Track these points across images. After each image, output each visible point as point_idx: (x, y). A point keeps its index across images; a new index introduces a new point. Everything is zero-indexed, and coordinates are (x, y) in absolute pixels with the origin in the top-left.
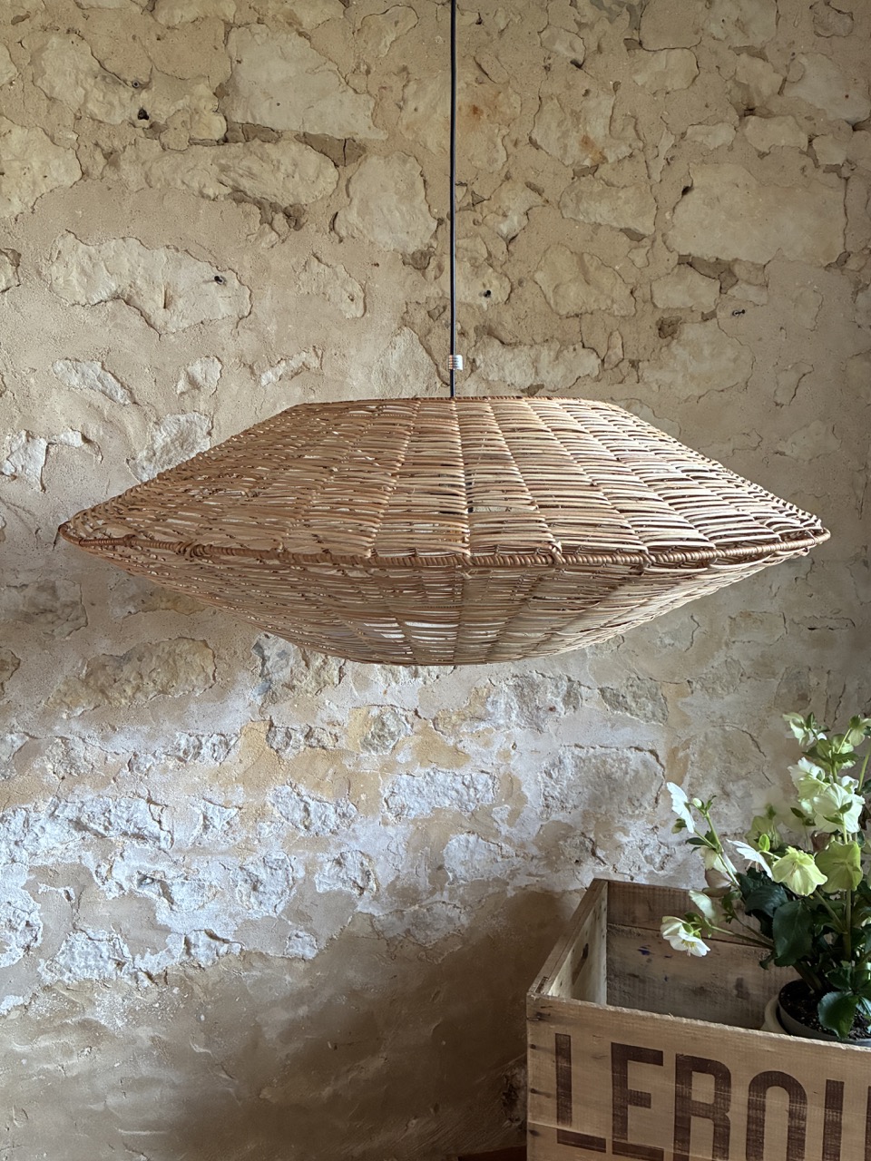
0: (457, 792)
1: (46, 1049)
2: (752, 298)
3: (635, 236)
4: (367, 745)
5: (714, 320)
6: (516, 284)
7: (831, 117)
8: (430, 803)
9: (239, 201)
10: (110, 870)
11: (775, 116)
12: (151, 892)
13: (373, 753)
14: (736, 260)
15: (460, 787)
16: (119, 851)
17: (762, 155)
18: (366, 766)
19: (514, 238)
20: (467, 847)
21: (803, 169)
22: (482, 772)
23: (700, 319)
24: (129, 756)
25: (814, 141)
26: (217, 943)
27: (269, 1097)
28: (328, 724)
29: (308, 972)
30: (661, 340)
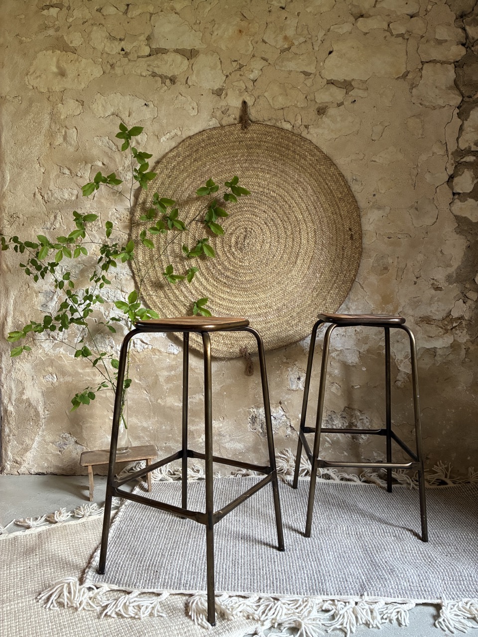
1: (88, 372)
2: (360, 95)
3: (307, 74)
5: (343, 106)
6: (257, 97)
7: (399, 13)
9: (153, 76)
10: (109, 314)
11: (372, 16)
14: (353, 80)
16: (112, 307)
17: (366, 34)
19: (256, 80)
21: (385, 37)
23: (336, 106)
24: (115, 274)
25: (390, 25)
26: (144, 344)
27: (160, 402)
29: (174, 359)
30: (319, 116)
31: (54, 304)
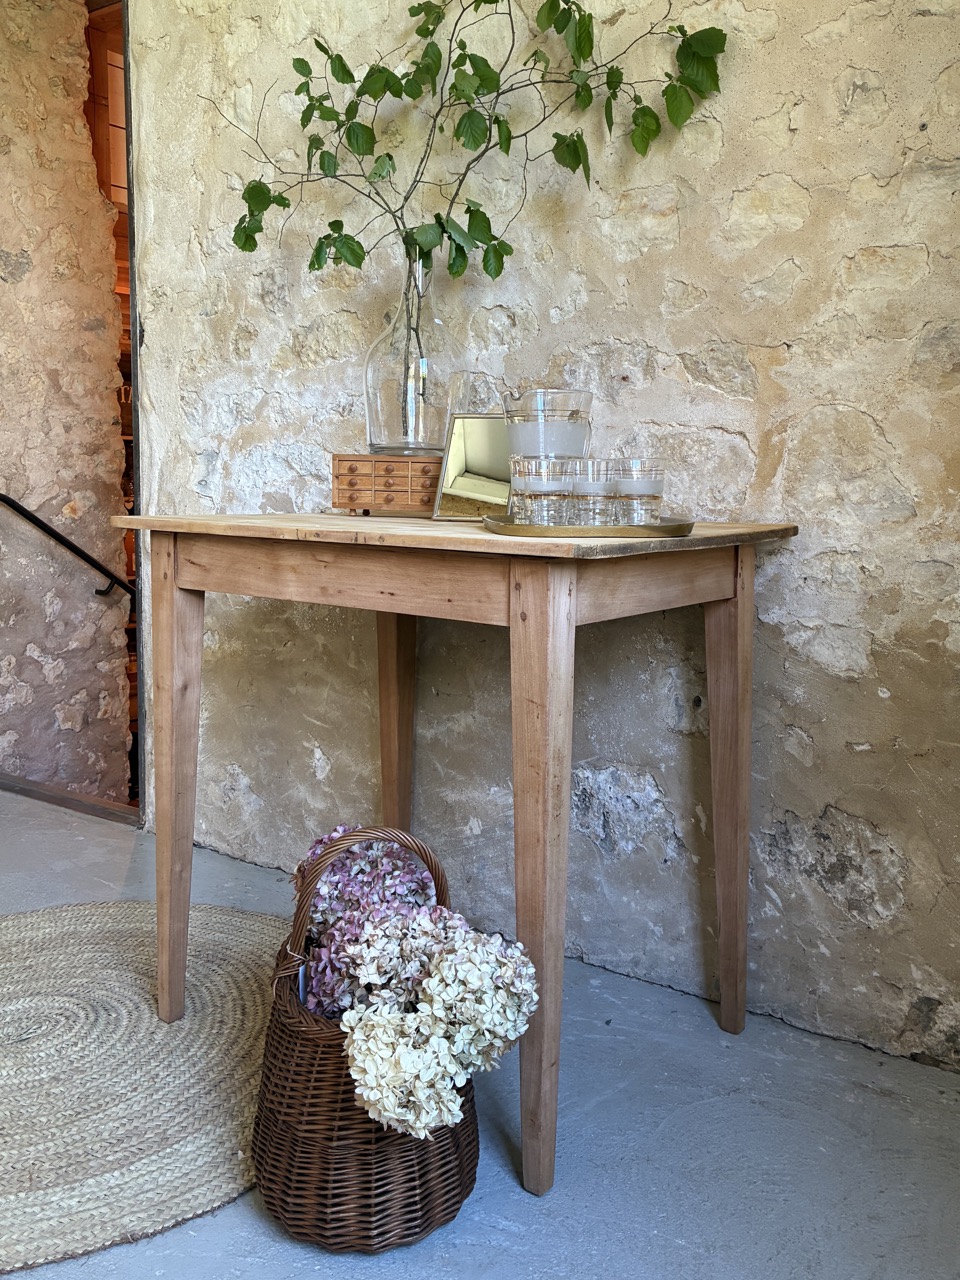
31: (216, 479)
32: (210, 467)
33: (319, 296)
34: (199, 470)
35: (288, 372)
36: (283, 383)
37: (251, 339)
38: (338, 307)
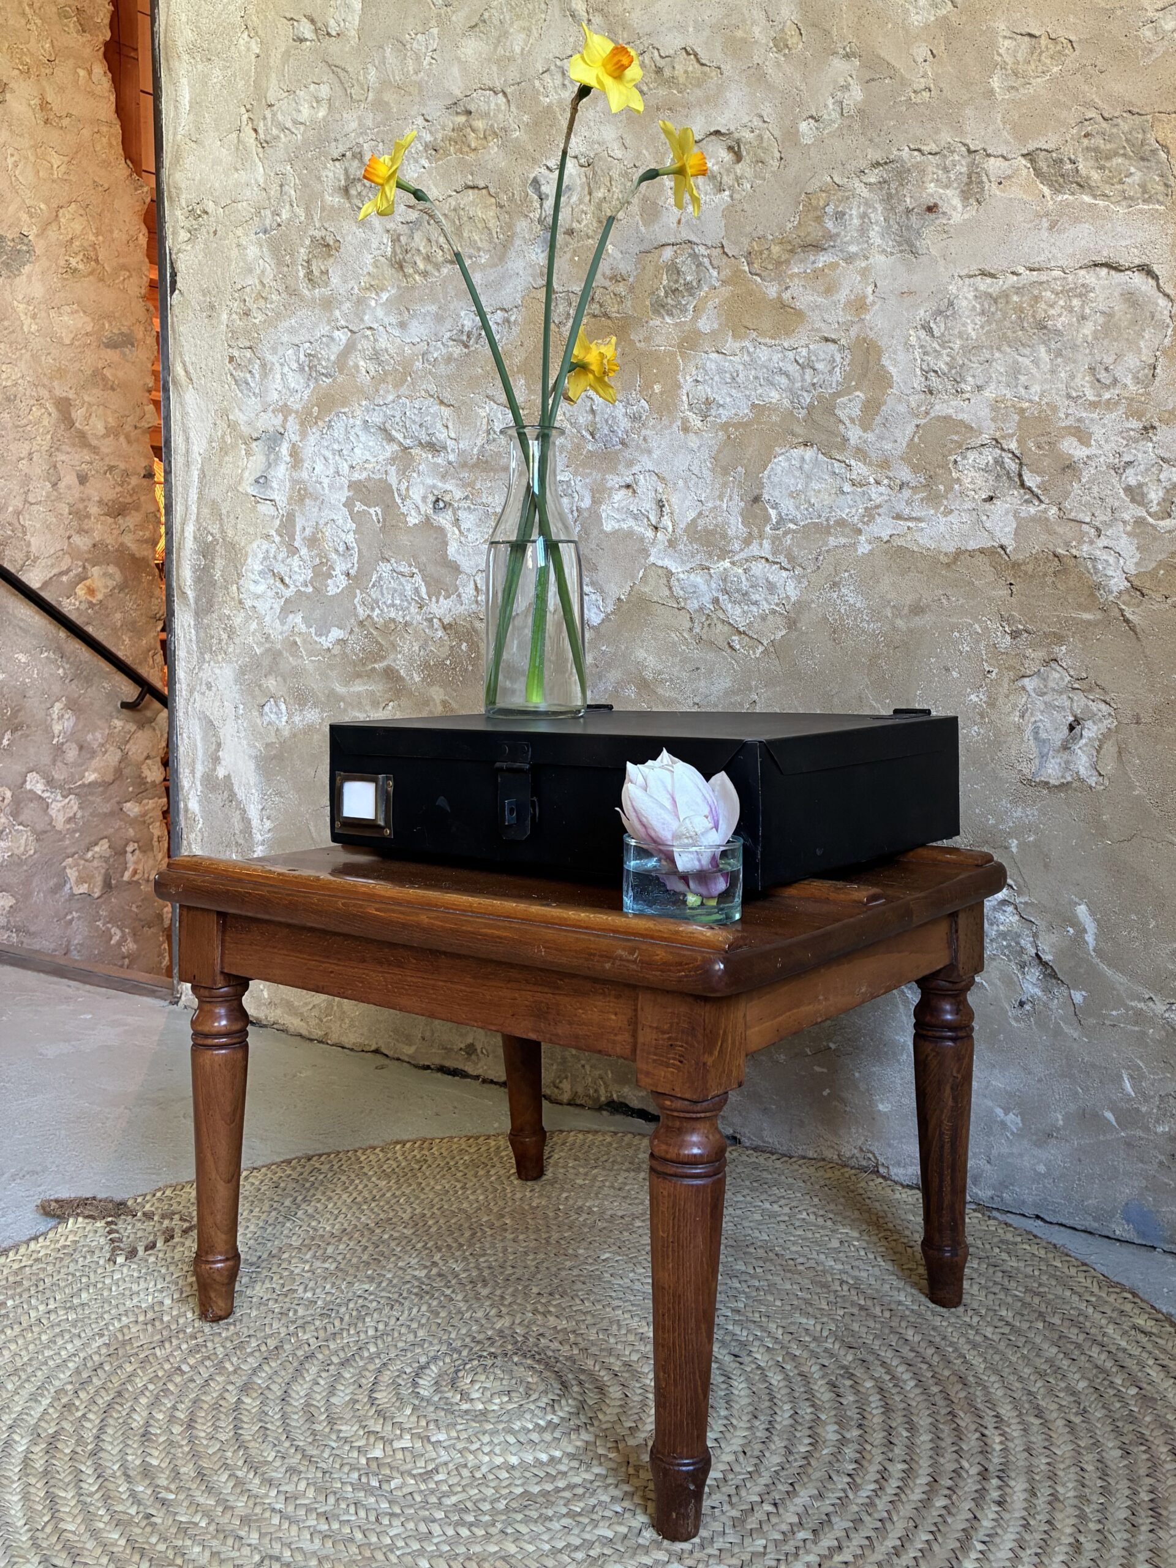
0: (788, 376)
4: (659, 307)
8: (748, 397)
10: (407, 489)
12: (444, 520)
13: (668, 320)
15: (792, 368)
16: (416, 465)
18: (658, 340)
20: (801, 468)
22: (827, 340)
28: (611, 279)
31: (281, 471)
32: (272, 457)
33: (430, 174)
34: (256, 463)
35: (385, 296)
36: (377, 310)
37: (331, 256)
38: (459, 182)
